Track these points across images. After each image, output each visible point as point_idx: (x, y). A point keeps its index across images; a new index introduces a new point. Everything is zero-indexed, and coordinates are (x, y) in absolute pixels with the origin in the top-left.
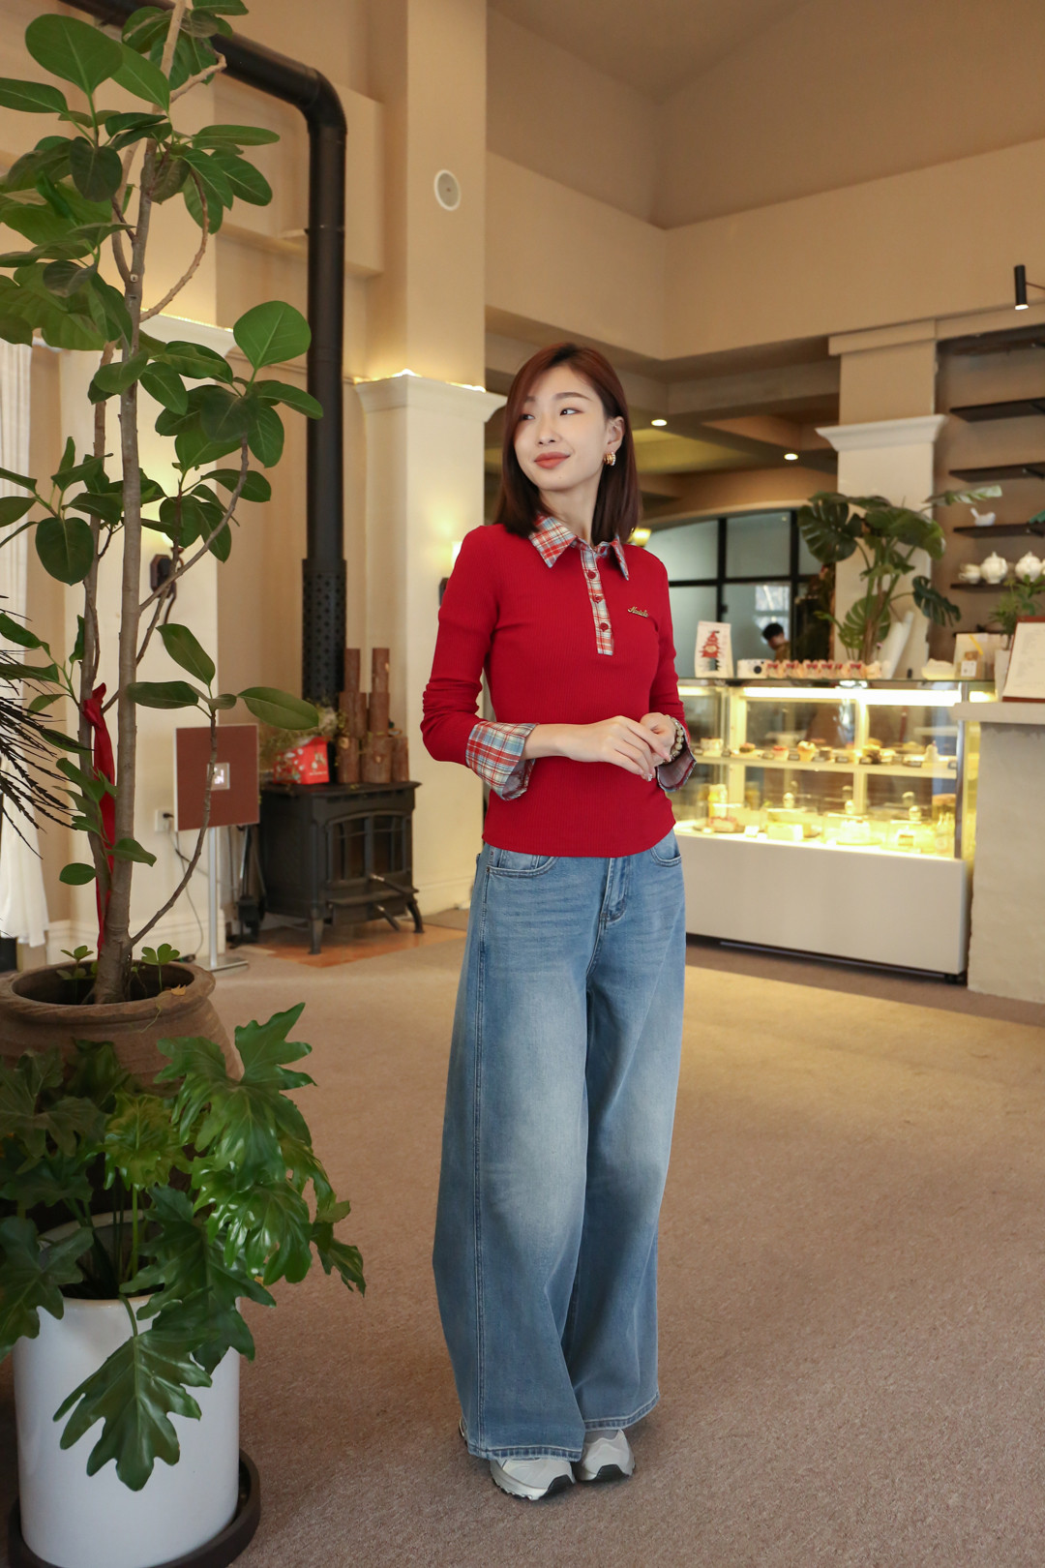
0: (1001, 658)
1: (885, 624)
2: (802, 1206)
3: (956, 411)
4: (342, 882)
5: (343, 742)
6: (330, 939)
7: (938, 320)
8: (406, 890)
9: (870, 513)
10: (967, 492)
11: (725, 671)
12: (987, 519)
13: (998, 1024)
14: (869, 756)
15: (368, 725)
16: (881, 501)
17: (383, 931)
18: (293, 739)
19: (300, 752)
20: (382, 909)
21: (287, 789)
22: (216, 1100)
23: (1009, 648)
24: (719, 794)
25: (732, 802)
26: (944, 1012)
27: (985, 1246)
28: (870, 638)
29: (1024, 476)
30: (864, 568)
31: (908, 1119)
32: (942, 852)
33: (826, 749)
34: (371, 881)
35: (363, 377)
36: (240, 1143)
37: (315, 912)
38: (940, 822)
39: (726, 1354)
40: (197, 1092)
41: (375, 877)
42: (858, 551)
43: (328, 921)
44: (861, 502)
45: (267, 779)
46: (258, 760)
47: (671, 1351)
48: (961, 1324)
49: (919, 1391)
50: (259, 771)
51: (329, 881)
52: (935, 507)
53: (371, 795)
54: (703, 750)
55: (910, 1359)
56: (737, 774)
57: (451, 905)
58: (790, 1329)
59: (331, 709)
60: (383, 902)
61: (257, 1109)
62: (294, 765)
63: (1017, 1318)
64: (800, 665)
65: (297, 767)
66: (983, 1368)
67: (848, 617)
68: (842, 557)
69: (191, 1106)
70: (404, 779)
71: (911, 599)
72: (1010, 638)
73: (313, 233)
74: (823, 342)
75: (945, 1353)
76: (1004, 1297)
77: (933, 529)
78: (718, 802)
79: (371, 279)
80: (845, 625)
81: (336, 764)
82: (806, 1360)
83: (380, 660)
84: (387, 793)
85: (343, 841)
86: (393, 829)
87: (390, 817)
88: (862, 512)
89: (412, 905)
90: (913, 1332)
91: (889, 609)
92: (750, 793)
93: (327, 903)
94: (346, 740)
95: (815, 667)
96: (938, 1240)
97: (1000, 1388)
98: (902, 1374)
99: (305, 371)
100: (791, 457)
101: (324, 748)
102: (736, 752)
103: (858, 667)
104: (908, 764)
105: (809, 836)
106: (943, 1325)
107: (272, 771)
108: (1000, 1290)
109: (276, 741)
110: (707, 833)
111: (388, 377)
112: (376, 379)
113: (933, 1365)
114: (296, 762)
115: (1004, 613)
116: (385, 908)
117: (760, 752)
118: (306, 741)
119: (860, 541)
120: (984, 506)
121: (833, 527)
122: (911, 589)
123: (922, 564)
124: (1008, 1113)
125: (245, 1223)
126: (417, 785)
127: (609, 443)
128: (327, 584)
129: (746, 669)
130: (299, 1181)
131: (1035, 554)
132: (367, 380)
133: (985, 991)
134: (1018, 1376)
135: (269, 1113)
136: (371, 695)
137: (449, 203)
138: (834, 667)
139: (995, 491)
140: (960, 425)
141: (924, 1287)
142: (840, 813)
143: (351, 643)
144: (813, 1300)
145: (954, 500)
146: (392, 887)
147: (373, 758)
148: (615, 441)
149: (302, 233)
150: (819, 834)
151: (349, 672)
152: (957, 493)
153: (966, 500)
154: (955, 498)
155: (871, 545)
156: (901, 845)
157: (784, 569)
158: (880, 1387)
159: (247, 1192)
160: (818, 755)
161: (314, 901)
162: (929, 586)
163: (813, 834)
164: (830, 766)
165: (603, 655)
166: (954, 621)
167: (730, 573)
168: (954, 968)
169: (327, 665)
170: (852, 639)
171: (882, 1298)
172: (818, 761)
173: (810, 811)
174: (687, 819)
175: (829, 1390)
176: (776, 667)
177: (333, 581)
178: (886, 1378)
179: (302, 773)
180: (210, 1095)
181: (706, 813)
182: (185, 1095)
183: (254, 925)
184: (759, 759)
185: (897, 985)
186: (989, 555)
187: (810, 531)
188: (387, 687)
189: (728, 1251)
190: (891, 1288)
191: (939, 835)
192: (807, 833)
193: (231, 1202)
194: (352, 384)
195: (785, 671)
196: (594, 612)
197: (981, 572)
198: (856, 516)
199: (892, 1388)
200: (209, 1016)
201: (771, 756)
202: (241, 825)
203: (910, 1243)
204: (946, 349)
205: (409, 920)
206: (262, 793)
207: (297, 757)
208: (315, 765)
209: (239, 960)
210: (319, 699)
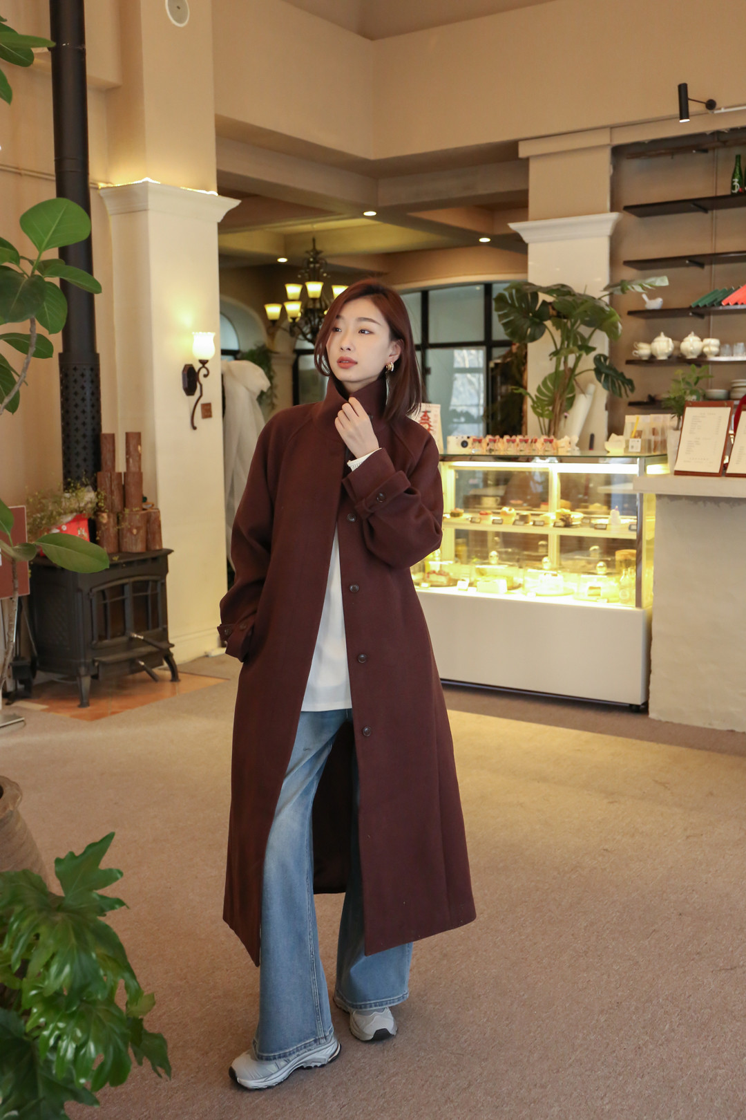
0: (672, 437)
1: (571, 395)
2: (523, 937)
3: (627, 208)
4: (106, 642)
5: (103, 517)
6: (97, 691)
7: (612, 128)
8: (163, 645)
9: (557, 301)
10: (640, 281)
12: (656, 304)
13: (675, 750)
14: (562, 520)
15: (125, 503)
16: (565, 289)
17: (143, 681)
18: (57, 518)
19: (65, 527)
20: (142, 664)
22: (43, 930)
23: (679, 428)
25: (445, 560)
26: (630, 740)
27: (675, 966)
28: (558, 408)
29: (687, 266)
30: (553, 349)
31: (606, 847)
32: (625, 602)
33: (524, 513)
34: (132, 639)
35: (106, 183)
36: (67, 969)
37: (83, 670)
38: (623, 577)
39: (469, 1085)
40: (26, 923)
41: (135, 636)
42: (547, 333)
43: (95, 677)
44: (549, 291)
46: (27, 534)
47: (423, 1086)
48: (660, 1042)
49: (630, 1108)
51: (94, 642)
52: (611, 295)
53: (129, 564)
55: (621, 1078)
56: (448, 536)
57: (201, 654)
58: (521, 1057)
59: (90, 488)
60: (143, 658)
61: (79, 936)
63: (705, 1033)
64: (501, 440)
66: (680, 1083)
67: (539, 390)
68: (533, 339)
69: (21, 936)
70: (158, 548)
71: (593, 374)
72: (679, 419)
73: (56, 51)
74: (513, 146)
75: (649, 1070)
76: (693, 1014)
77: (611, 315)
78: (433, 561)
79: (109, 92)
80: (536, 397)
81: (98, 538)
82: (536, 1085)
83: (133, 442)
84: (144, 561)
85: (105, 605)
86: (149, 593)
87: (147, 582)
88: (549, 299)
89: (169, 658)
90: (622, 1052)
91: (574, 383)
92: (460, 548)
93: (94, 661)
94: (105, 515)
95: (514, 441)
96: (637, 962)
97: (695, 1100)
98: (615, 1093)
99: (54, 178)
100: (485, 240)
101: (85, 523)
102: (448, 516)
103: (551, 441)
104: (595, 527)
105: (512, 589)
106: (645, 1044)
107: (39, 545)
108: (689, 1008)
110: (425, 586)
111: (130, 183)
112: (118, 185)
113: (640, 1082)
115: (675, 398)
116: (145, 663)
117: (468, 516)
118: (69, 518)
119: (549, 324)
120: (653, 293)
121: (525, 312)
122: (593, 366)
123: (601, 343)
124: (688, 837)
125: (74, 1039)
126: (170, 551)
127: (390, 356)
128: (83, 375)
129: (454, 442)
130: (113, 983)
131: (697, 334)
132: (110, 186)
133: (663, 719)
134: (708, 1088)
135: (90, 937)
136: (125, 474)
137: (180, 20)
138: (530, 441)
139: (663, 281)
140: (632, 219)
141: (629, 1009)
142: (538, 567)
143: (106, 430)
144: (538, 1027)
145: (628, 289)
146: (150, 644)
147: (130, 531)
148: (395, 354)
149: (45, 49)
150: (519, 586)
151: (106, 455)
152: (630, 282)
153: (639, 289)
154: (629, 287)
155: (558, 326)
156: (589, 595)
157: (479, 336)
158: (597, 1107)
159: (75, 1012)
160: (519, 518)
161: (82, 660)
162: (608, 363)
163: (516, 585)
164: (528, 529)
166: (628, 392)
167: (432, 339)
168: (638, 701)
169: (85, 448)
170: (543, 410)
171: (594, 1022)
172: (519, 524)
173: (511, 566)
175: (556, 1113)
176: (480, 441)
177: (88, 373)
178: (602, 1098)
180: (37, 926)
181: (423, 569)
182: (15, 926)
183: (27, 682)
184: (469, 522)
185: (590, 716)
186: (658, 335)
187: (505, 316)
188: (140, 468)
189: (464, 985)
190: (602, 1012)
191: (622, 588)
192: (510, 585)
193: (60, 1020)
194: (97, 189)
195: (488, 444)
197: (651, 349)
198: (544, 302)
199: (607, 1107)
200: (19, 825)
201: (477, 519)
203: (614, 967)
204: (619, 153)
205: (165, 669)
206: (31, 567)
207: (62, 532)
210: (79, 478)
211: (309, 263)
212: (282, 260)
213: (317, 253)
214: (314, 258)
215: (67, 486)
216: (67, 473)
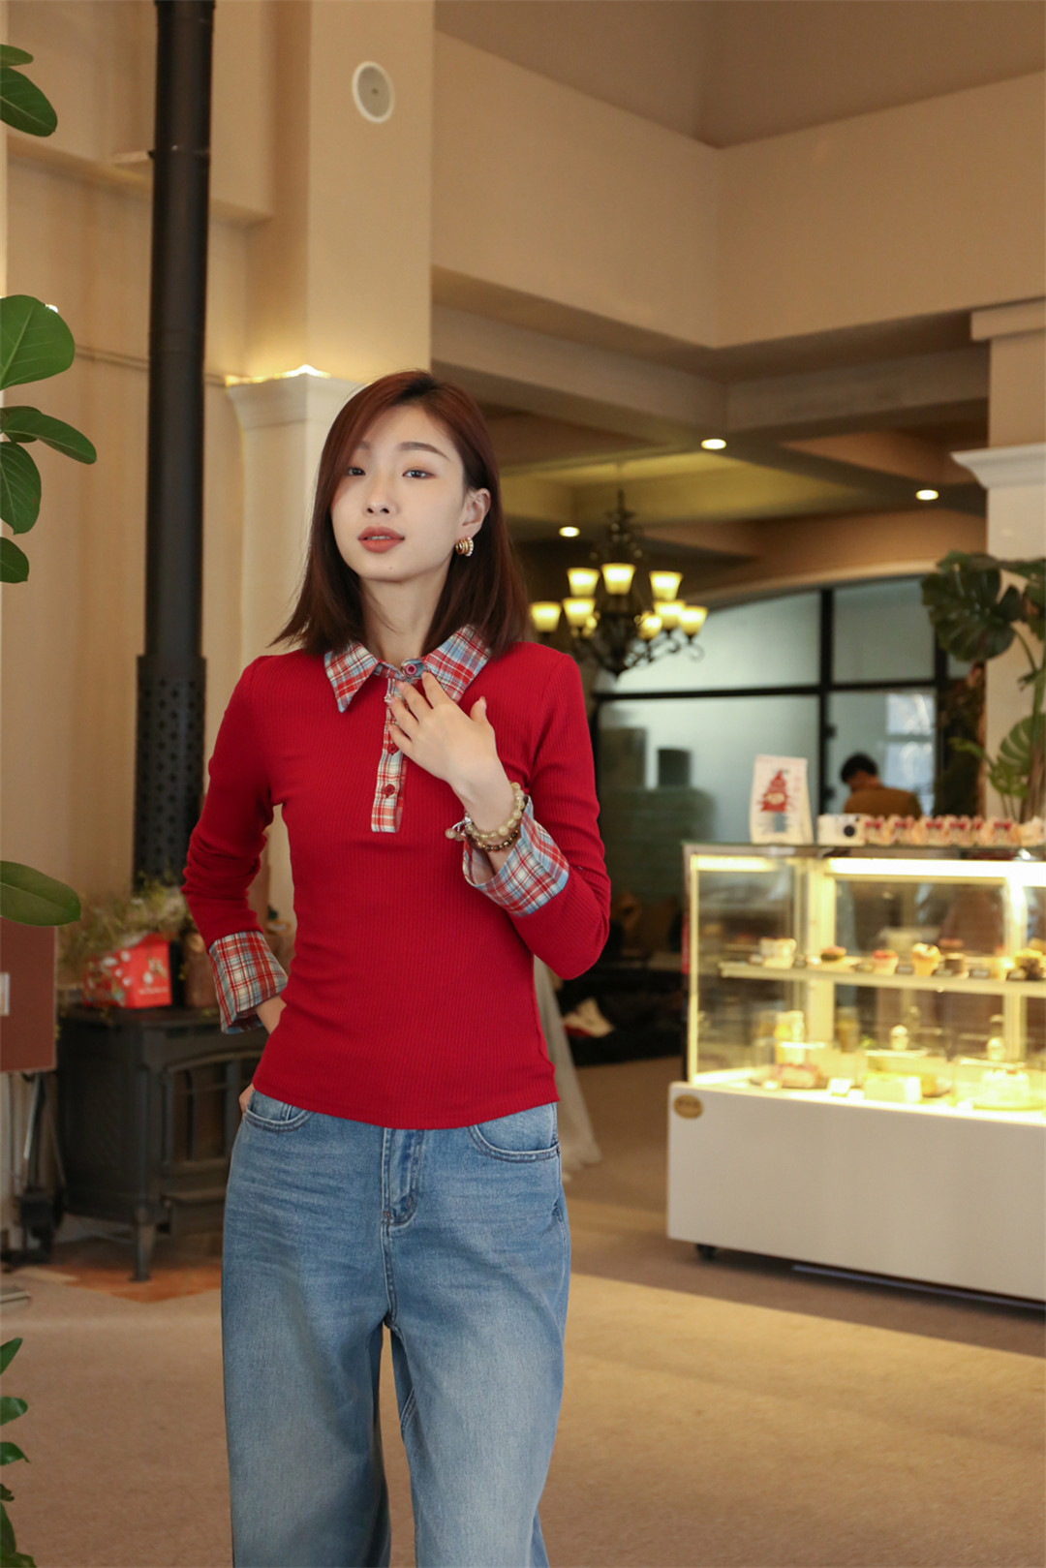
4: (188, 1165)
5: (195, 941)
6: (164, 1257)
11: (797, 832)
14: (1023, 968)
18: (116, 938)
19: (126, 956)
21: (103, 1015)
24: (790, 1027)
25: (813, 1040)
28: (1037, 781)
30: (1027, 670)
33: (954, 956)
35: (241, 375)
37: (142, 1213)
42: (1016, 643)
43: (164, 1228)
44: (1020, 567)
45: (74, 1000)
46: (56, 968)
50: (56, 985)
51: (166, 1162)
54: (765, 957)
56: (820, 997)
59: (176, 889)
62: (115, 977)
65: (119, 981)
67: (1004, 747)
68: (993, 653)
73: (161, 156)
74: (960, 321)
78: (789, 1040)
79: (252, 228)
80: (999, 759)
81: (182, 977)
85: (190, 1100)
88: (1020, 583)
92: (845, 1025)
93: (163, 1198)
94: (194, 938)
95: (939, 827)
99: (146, 366)
100: (927, 495)
101: (164, 950)
102: (815, 960)
103: (1007, 827)
105: (932, 1095)
107: (82, 986)
109: (86, 939)
110: (771, 1090)
111: (277, 376)
112: (259, 379)
114: (118, 973)
117: (853, 960)
118: (135, 939)
119: (1021, 628)
121: (977, 607)
127: (465, 524)
128: (175, 694)
129: (831, 830)
132: (246, 380)
137: (376, 112)
142: (979, 1058)
148: (474, 522)
149: (144, 156)
150: (948, 1092)
157: (926, 670)
160: (942, 965)
161: (142, 1196)
163: (939, 1091)
164: (961, 984)
165: (381, 834)
167: (841, 673)
169: (172, 820)
170: (1009, 781)
172: (941, 976)
173: (934, 1055)
174: (741, 1066)
176: (878, 827)
177: (184, 691)
179: (128, 991)
181: (771, 1057)
183: (45, 1234)
184: (851, 971)
192: (928, 1091)
194: (222, 385)
195: (893, 832)
196: (380, 769)
198: (1012, 590)
201: (868, 967)
202: (29, 1072)
206: (62, 1021)
207: (121, 964)
208: (148, 978)
209: (16, 1289)
210: (158, 872)
211: (610, 532)
212: (569, 532)
213: (624, 515)
214: (620, 525)
215: (139, 886)
216: (141, 860)
